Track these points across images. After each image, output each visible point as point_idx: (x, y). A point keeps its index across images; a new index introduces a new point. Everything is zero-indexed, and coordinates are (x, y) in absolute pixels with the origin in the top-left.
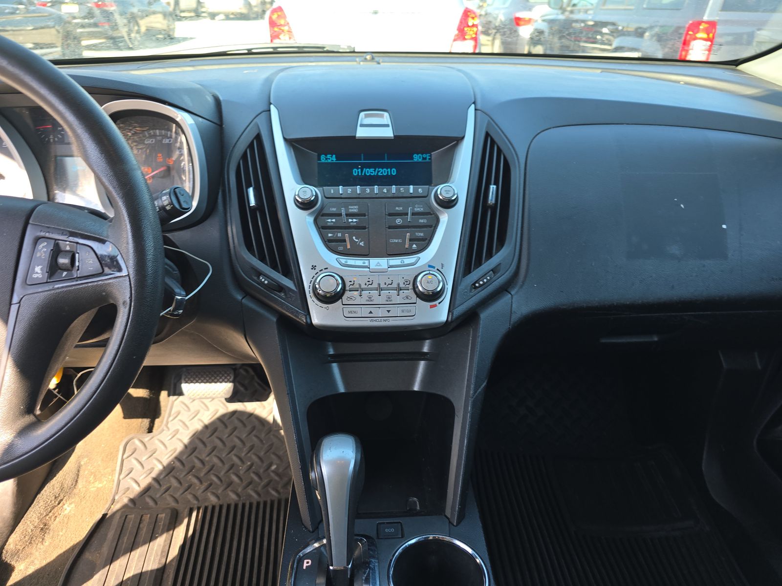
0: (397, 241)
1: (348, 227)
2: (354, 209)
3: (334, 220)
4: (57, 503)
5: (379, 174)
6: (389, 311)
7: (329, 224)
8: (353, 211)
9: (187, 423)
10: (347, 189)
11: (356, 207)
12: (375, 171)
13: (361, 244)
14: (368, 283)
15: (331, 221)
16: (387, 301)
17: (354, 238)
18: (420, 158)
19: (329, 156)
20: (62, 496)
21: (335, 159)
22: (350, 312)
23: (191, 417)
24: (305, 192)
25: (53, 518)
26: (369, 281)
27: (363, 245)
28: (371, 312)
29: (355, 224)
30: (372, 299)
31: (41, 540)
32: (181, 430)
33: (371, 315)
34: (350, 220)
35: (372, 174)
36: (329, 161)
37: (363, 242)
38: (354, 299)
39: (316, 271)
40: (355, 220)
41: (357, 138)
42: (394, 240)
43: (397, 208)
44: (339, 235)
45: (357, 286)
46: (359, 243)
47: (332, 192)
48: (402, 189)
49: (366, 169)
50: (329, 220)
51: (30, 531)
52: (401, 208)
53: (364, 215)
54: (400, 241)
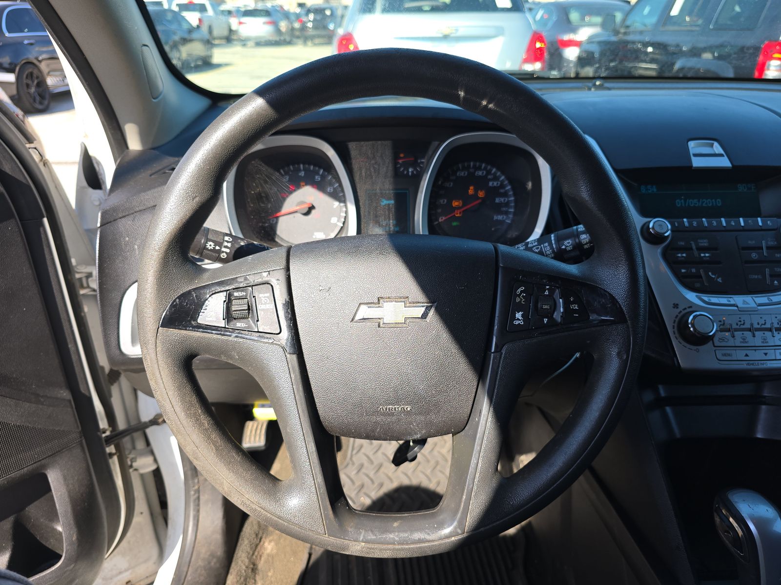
0: (756, 277)
1: (702, 262)
2: (704, 243)
3: (684, 255)
4: (259, 540)
5: (704, 205)
6: (766, 354)
7: (680, 259)
8: (702, 244)
9: (372, 457)
10: (692, 221)
11: (705, 241)
12: (699, 202)
13: (718, 280)
14: (739, 323)
15: (682, 255)
16: (763, 342)
17: (710, 273)
18: (745, 188)
19: (649, 187)
20: (261, 533)
21: (655, 190)
22: (725, 355)
23: (375, 450)
24: (660, 226)
25: (259, 557)
26: (740, 321)
27: (721, 281)
28: (747, 355)
29: (708, 258)
30: (746, 340)
31: (253, 581)
32: (366, 464)
33: (747, 358)
34: (702, 255)
35: (697, 205)
36: (650, 192)
37: (720, 278)
38: (726, 340)
39: (678, 310)
40: (707, 255)
41: (693, 168)
42: (754, 276)
43: (750, 242)
44: (694, 270)
45: (728, 327)
46: (717, 279)
47: (676, 225)
48: (750, 221)
49: (689, 199)
50: (679, 255)
51: (244, 571)
52: (754, 242)
53: (716, 249)
54: (760, 277)
